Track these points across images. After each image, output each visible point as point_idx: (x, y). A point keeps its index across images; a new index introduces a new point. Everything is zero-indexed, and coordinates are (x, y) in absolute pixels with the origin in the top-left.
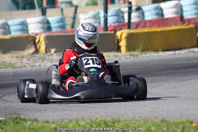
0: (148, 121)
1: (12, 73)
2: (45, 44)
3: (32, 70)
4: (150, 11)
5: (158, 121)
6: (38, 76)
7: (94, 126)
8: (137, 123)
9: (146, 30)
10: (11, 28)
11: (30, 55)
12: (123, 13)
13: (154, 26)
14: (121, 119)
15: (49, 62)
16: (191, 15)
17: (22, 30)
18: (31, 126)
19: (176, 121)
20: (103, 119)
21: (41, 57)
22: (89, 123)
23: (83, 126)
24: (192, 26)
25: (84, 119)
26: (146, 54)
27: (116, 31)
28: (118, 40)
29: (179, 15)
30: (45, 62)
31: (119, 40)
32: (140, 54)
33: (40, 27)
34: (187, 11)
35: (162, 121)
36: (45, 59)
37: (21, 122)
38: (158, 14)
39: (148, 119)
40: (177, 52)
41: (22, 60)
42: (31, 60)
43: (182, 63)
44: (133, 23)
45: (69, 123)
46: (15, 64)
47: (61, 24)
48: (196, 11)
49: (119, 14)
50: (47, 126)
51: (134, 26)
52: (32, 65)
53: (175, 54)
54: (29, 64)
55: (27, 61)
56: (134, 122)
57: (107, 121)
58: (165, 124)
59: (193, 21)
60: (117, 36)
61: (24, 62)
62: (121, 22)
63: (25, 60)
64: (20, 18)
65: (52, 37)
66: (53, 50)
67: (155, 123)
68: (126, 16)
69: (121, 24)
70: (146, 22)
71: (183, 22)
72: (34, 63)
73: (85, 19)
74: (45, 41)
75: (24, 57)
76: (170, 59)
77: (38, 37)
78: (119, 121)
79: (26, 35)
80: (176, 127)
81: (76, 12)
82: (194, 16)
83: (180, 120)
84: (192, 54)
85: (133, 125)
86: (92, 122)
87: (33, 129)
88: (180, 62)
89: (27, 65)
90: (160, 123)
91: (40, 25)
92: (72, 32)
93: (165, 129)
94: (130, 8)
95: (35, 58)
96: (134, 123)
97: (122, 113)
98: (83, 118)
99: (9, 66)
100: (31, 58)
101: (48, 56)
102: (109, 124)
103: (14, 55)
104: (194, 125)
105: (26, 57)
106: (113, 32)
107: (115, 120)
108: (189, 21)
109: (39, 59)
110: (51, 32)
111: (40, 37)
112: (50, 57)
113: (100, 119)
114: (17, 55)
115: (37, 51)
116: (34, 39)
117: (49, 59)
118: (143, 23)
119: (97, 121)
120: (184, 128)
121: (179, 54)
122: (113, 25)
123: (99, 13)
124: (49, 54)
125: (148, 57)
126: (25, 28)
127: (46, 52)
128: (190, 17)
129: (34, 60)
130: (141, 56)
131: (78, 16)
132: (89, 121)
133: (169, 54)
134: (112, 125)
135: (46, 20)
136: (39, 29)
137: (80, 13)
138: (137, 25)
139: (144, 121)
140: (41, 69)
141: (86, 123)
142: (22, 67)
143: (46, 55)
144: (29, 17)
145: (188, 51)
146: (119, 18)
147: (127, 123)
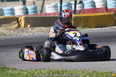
0: (85, 71)
1: (4, 39)
2: (25, 22)
3: (16, 37)
4: (88, 3)
6: (19, 41)
7: (51, 74)
8: (78, 73)
9: (85, 15)
10: (5, 12)
11: (15, 28)
12: (71, 4)
13: (90, 13)
15: (26, 33)
16: (112, 6)
17: (11, 13)
18: (12, 73)
19: (102, 72)
21: (22, 29)
22: (48, 72)
23: (44, 74)
24: (112, 13)
25: (45, 69)
26: (84, 29)
30: (24, 33)
32: (81, 29)
33: (22, 12)
34: (109, 4)
35: (93, 72)
36: (24, 31)
37: (6, 70)
38: (92, 6)
39: (85, 70)
40: (103, 28)
41: (10, 31)
42: (16, 31)
43: (106, 35)
44: (77, 11)
46: (6, 33)
47: (34, 10)
48: (115, 4)
49: (69, 5)
50: (22, 74)
51: (78, 12)
52: (16, 34)
53: (102, 30)
54: (14, 34)
55: (13, 32)
56: (76, 71)
57: (59, 71)
59: (113, 10)
61: (11, 33)
63: (12, 31)
64: (10, 6)
65: (28, 18)
66: (29, 26)
67: (89, 73)
68: (73, 6)
70: (85, 10)
71: (107, 11)
72: (17, 33)
73: (49, 8)
74: (24, 20)
75: (12, 29)
76: (99, 33)
77: (20, 18)
78: (66, 71)
79: (13, 16)
80: (102, 75)
81: (43, 4)
82: (114, 7)
83: (105, 71)
84: (112, 30)
86: (50, 71)
87: (13, 75)
89: (13, 34)
90: (92, 73)
91: (22, 10)
92: (41, 15)
94: (76, 2)
95: (18, 30)
96: (76, 73)
97: (69, 65)
99: (2, 34)
100: (16, 30)
101: (26, 29)
103: (6, 28)
104: (113, 75)
105: (13, 29)
107: (64, 70)
108: (111, 10)
109: (20, 31)
110: (28, 15)
111: (21, 18)
112: (27, 30)
113: (55, 69)
114: (7, 28)
115: (19, 26)
116: (18, 19)
117: (26, 31)
118: (83, 11)
119: (53, 70)
121: (104, 29)
123: (57, 4)
124: (26, 28)
125: (86, 31)
126: (13, 12)
127: (25, 27)
129: (17, 31)
130: (82, 30)
131: (45, 6)
132: (48, 71)
133: (98, 30)
135: (25, 8)
136: (21, 13)
137: (46, 4)
138: (80, 12)
139: (82, 71)
140: (21, 37)
141: (46, 72)
142: (10, 35)
143: (25, 29)
144: (16, 6)
145: (110, 28)
146: (69, 8)
147: (71, 72)
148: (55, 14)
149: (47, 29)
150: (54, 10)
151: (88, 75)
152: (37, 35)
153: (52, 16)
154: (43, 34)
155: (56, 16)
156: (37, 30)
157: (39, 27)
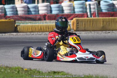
24: (12, 20)
43: (7, 40)
53: (2, 35)
84: (12, 36)
88: (6, 40)
121: (5, 35)
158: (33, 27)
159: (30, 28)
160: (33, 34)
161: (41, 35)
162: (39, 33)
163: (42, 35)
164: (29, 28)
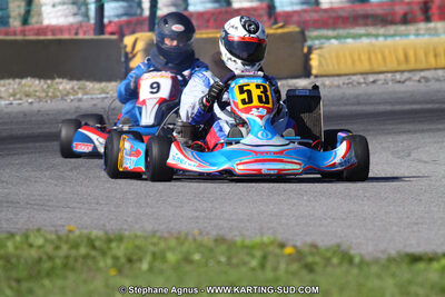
0: (186, 238)
5: (207, 240)
7: (65, 248)
8: (162, 245)
13: (207, 27)
14: (127, 233)
16: (292, 4)
19: (248, 242)
20: (85, 232)
22: (51, 242)
23: (40, 247)
24: (293, 28)
25: (42, 232)
27: (122, 36)
28: (126, 54)
29: (264, 5)
31: (130, 56)
35: (216, 240)
39: (187, 235)
45: (8, 238)
56: (155, 240)
57: (93, 236)
58: (223, 248)
59: (295, 18)
60: (126, 46)
62: (135, 15)
67: (201, 245)
68: (146, 2)
69: (134, 18)
71: (272, 21)
73: (54, 5)
78: (120, 239)
80: (249, 254)
82: (297, 8)
83: (257, 240)
85: (152, 248)
86: (59, 238)
90: (211, 244)
92: (23, 33)
93: (223, 259)
96: (154, 245)
97: (129, 220)
98: (39, 230)
102: (97, 244)
104: (288, 250)
106: (114, 37)
107: (112, 237)
108: (288, 17)
113: (77, 232)
119: (71, 236)
120: (265, 258)
122: (116, 20)
128: (288, 9)
132: (54, 237)
134: (105, 246)
139: (178, 239)
141: (46, 240)
146: (131, 7)
147: (138, 242)
148: (76, 28)
149: (49, 87)
150: (75, 15)
151: (199, 252)
152: (10, 109)
153: (66, 36)
154: (31, 103)
155: (81, 36)
156: (11, 91)
157: (17, 80)
158: (374, 52)
159: (364, 57)
160: (374, 82)
161: (403, 82)
162: (398, 76)
163: (407, 83)
164: (359, 55)
